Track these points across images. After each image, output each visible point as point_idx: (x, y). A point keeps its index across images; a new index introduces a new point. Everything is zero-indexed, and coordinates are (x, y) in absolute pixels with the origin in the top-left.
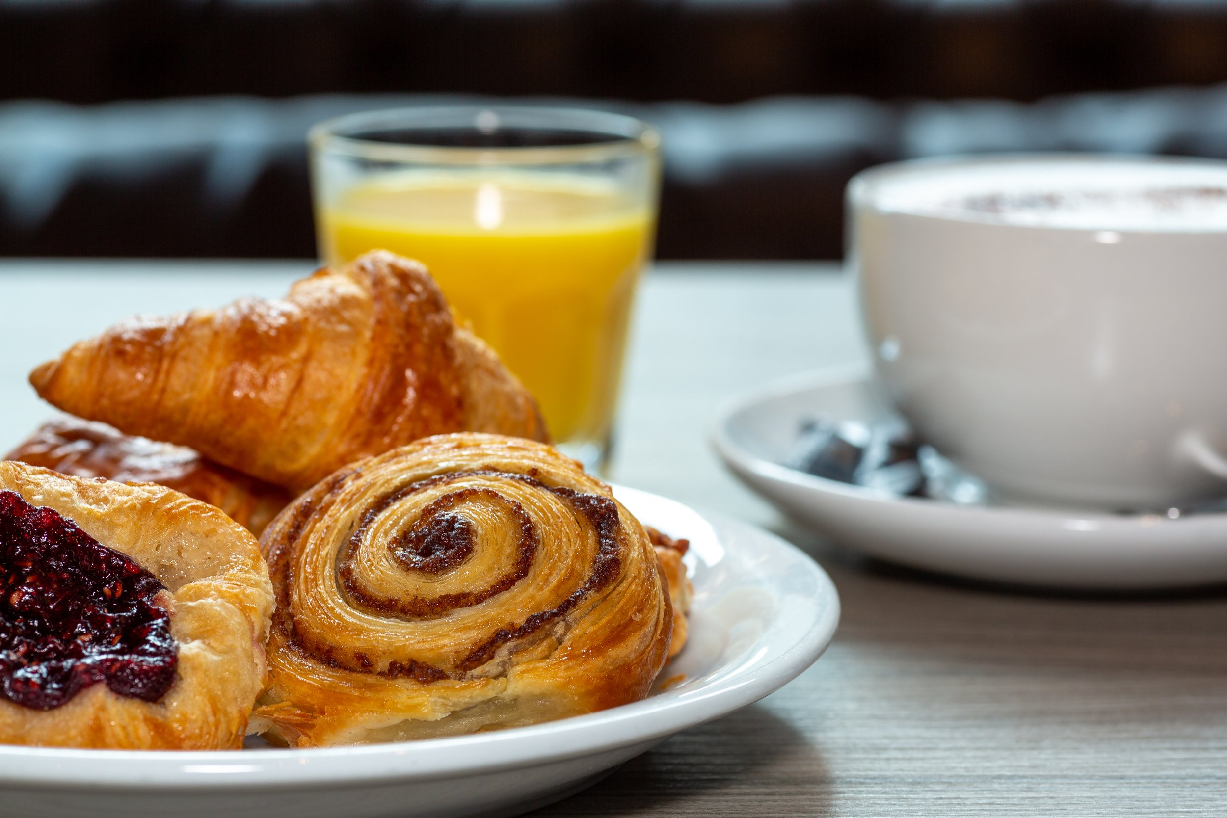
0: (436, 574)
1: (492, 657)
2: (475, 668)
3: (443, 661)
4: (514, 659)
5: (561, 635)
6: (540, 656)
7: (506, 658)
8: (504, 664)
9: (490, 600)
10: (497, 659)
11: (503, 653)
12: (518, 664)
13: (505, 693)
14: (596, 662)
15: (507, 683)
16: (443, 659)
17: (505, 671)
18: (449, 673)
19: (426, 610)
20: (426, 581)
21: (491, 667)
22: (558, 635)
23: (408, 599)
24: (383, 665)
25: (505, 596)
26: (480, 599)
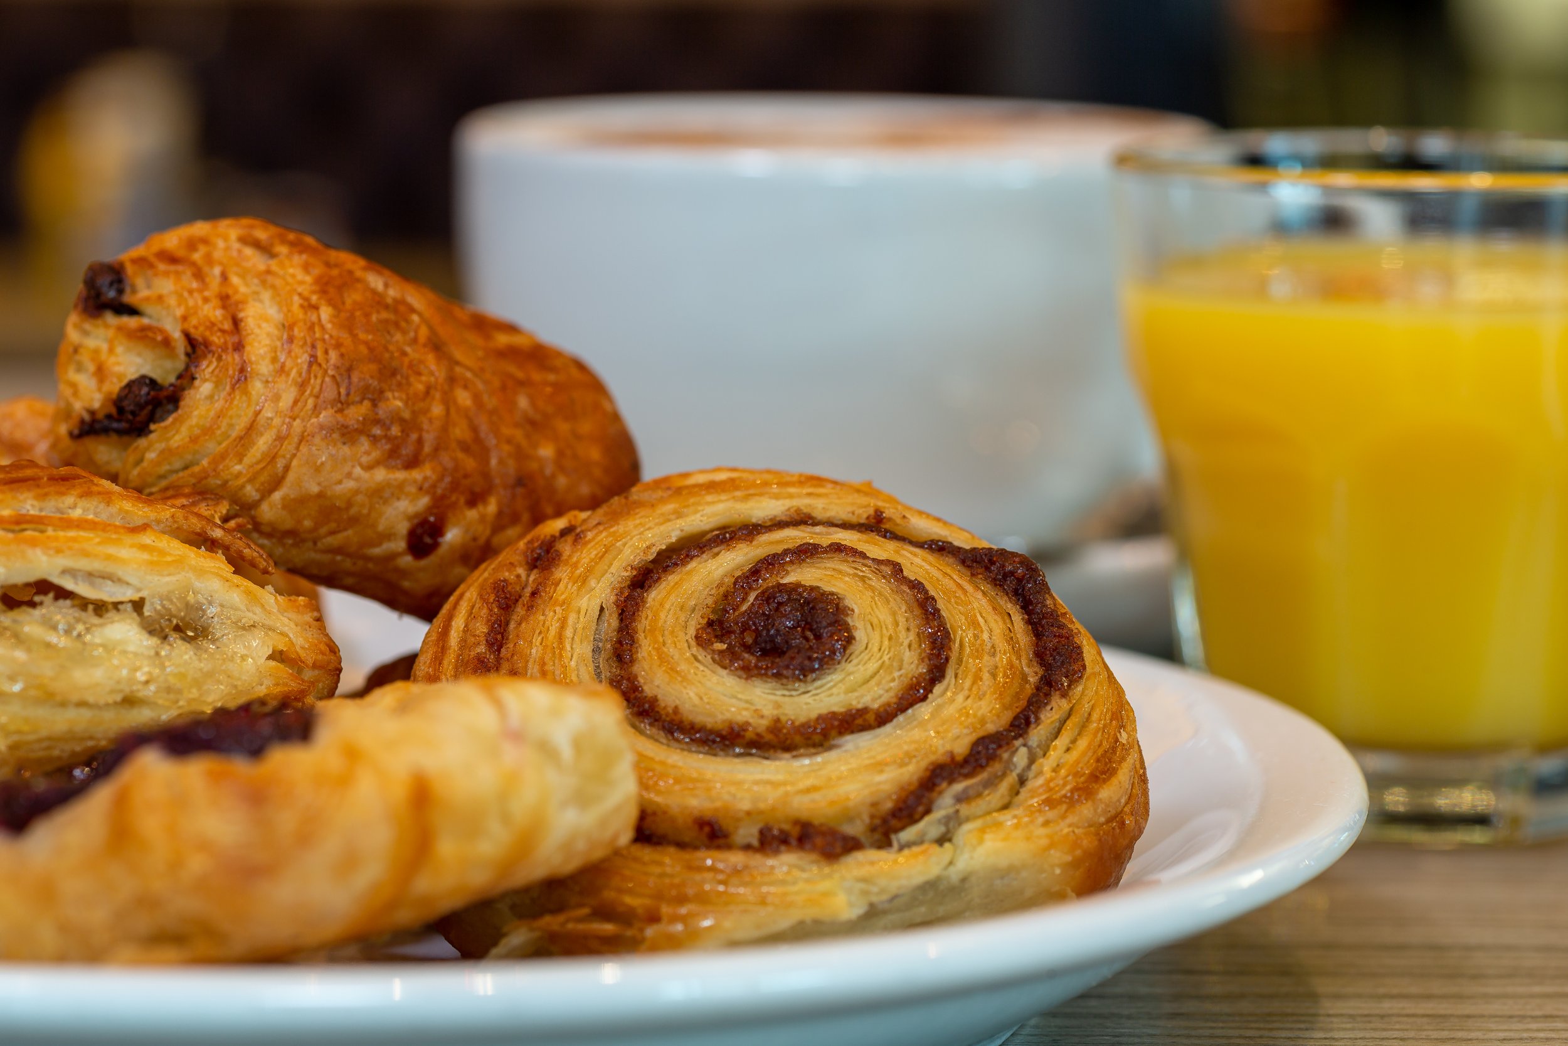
0: (805, 682)
1: (928, 811)
2: (903, 828)
3: (850, 819)
4: (965, 810)
5: (1024, 770)
6: (1000, 804)
7: (951, 810)
8: (947, 820)
9: (901, 718)
10: (938, 814)
11: (945, 802)
12: (968, 819)
13: (952, 869)
14: (1086, 811)
15: (955, 851)
16: (849, 816)
17: (948, 831)
18: (863, 839)
19: (798, 739)
20: (787, 693)
21: (929, 826)
22: (1018, 771)
23: (764, 723)
24: (748, 833)
25: (923, 711)
26: (884, 717)
